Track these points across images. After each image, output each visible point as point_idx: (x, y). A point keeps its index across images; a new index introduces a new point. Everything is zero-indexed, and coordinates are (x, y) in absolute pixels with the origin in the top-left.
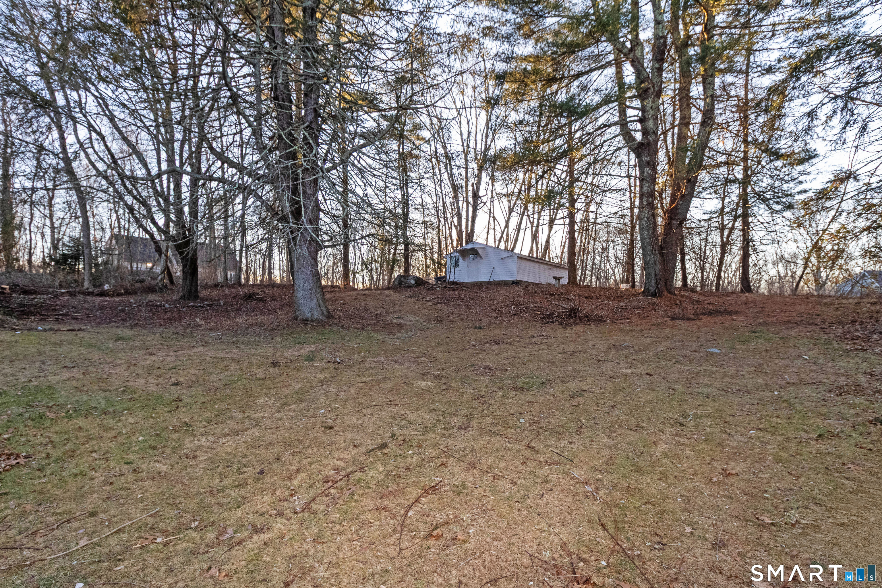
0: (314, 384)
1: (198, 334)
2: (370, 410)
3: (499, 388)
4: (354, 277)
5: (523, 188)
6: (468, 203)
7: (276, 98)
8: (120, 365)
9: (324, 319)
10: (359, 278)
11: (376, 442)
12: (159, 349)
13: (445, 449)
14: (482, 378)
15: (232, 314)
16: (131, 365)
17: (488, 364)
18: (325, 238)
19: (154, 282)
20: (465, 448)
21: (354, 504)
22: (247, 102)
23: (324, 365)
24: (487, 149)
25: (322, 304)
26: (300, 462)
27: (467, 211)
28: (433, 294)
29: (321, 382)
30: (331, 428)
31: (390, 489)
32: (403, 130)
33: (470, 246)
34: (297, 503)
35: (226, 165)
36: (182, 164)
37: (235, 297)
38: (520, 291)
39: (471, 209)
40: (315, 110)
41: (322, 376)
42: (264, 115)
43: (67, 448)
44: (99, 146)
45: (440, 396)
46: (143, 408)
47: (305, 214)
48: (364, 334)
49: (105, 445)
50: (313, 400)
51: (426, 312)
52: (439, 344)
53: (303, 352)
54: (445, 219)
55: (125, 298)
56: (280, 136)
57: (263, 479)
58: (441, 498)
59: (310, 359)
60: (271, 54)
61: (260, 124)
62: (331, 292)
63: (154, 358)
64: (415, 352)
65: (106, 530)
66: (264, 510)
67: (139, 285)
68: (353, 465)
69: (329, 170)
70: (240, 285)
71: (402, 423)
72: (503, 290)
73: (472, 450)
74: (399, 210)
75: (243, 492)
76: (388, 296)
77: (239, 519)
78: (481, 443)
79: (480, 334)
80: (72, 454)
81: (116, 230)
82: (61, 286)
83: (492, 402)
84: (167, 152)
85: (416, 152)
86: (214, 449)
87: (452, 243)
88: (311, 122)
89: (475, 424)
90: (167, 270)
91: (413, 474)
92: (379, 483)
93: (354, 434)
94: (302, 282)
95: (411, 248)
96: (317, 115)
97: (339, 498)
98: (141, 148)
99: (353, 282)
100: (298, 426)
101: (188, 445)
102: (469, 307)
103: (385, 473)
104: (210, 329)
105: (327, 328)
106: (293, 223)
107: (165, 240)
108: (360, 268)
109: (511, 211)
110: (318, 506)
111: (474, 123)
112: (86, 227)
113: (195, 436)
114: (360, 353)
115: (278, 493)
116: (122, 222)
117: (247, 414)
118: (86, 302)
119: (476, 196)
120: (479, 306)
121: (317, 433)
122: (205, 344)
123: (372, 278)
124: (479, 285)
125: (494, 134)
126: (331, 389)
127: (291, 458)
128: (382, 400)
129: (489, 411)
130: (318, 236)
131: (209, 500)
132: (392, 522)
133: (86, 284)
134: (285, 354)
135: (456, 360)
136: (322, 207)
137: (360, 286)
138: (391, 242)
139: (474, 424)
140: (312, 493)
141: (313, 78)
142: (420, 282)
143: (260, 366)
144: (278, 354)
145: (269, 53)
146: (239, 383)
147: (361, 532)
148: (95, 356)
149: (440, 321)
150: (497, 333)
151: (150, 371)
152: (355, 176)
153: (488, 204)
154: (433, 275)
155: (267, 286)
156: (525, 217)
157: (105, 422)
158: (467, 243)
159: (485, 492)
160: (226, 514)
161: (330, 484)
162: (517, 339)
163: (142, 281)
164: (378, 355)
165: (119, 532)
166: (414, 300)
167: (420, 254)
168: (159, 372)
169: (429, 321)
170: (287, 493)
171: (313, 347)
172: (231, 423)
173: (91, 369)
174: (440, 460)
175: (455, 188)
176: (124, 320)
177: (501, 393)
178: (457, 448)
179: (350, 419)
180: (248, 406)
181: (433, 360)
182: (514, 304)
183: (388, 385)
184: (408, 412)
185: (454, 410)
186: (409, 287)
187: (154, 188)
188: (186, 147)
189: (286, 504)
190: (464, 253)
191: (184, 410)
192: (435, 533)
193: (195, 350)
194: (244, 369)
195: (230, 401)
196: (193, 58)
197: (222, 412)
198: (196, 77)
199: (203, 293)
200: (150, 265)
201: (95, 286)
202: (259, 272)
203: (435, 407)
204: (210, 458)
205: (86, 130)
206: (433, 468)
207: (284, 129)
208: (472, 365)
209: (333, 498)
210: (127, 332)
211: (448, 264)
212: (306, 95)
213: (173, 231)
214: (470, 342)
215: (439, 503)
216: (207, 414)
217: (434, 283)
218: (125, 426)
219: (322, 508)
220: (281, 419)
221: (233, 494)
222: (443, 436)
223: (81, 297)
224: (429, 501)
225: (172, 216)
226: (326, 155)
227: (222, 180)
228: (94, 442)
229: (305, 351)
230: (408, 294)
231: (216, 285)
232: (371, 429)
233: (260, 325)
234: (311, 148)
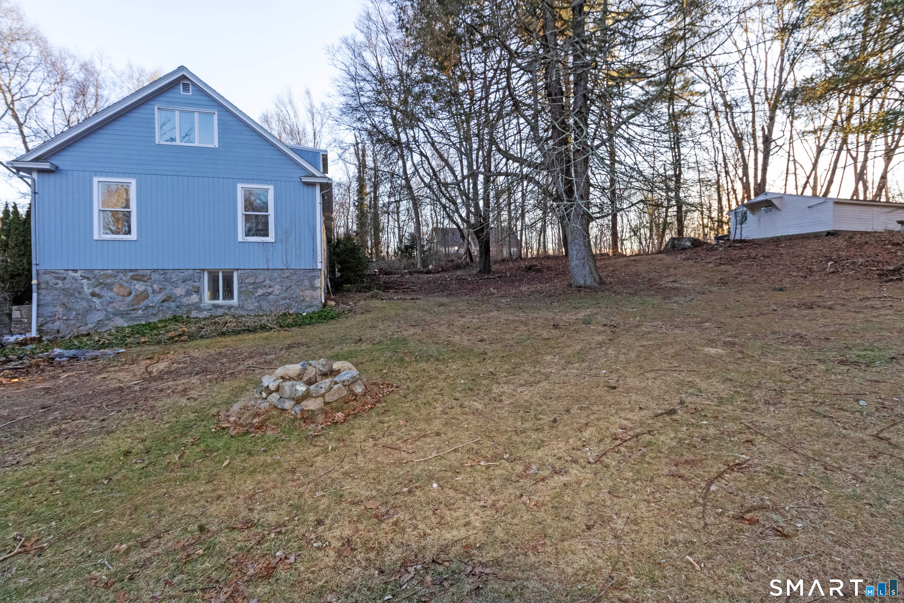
0: (593, 345)
1: (492, 300)
2: (653, 375)
3: (819, 360)
4: (622, 244)
5: (839, 119)
6: (756, 150)
7: (549, 95)
8: (443, 324)
9: (596, 285)
10: (627, 244)
11: (664, 407)
12: (467, 313)
13: (750, 425)
14: (791, 347)
15: (517, 284)
16: (450, 325)
17: (798, 331)
18: (595, 210)
19: (460, 261)
20: (777, 427)
21: (646, 465)
22: (525, 105)
23: (601, 328)
24: (782, 84)
25: (594, 272)
26: (588, 416)
27: (756, 160)
28: (713, 255)
29: (600, 344)
30: (615, 388)
31: (685, 458)
32: (673, 90)
33: (761, 198)
34: (589, 454)
35: (511, 161)
36: (478, 168)
37: (517, 270)
38: (841, 242)
39: (760, 156)
40: (584, 96)
41: (600, 338)
42: (540, 112)
43: (418, 383)
44: (426, 165)
45: (735, 365)
46: (462, 357)
47: (578, 190)
48: (637, 298)
49: (441, 384)
50: (594, 361)
51: (707, 274)
52: (727, 308)
53: (579, 316)
54: (727, 173)
55: (442, 274)
56: (554, 127)
57: (557, 427)
58: (751, 478)
59: (587, 322)
60: (546, 58)
61: (537, 121)
62: (601, 260)
63: (464, 320)
64: (697, 317)
65: (447, 448)
66: (560, 455)
67: (450, 264)
68: (641, 427)
69: (598, 147)
70: (521, 259)
71: (690, 391)
72: (813, 244)
73: (788, 430)
74: (670, 173)
75: (541, 435)
76: (660, 260)
77: (540, 459)
78: (799, 424)
79: (782, 297)
80: (421, 389)
81: (435, 225)
82: (405, 268)
83: (810, 377)
84: (468, 159)
85: (691, 109)
86: (514, 395)
87: (736, 198)
88: (581, 107)
89: (789, 401)
90: (468, 251)
91: (711, 446)
92: (671, 449)
93: (638, 397)
94: (575, 252)
95: (684, 208)
96: (585, 98)
97: (630, 457)
98: (451, 161)
99: (622, 249)
100: (583, 383)
101: (495, 391)
102: (763, 268)
103: (677, 440)
104: (502, 297)
105: (600, 294)
106: (567, 201)
107: (467, 228)
108: (628, 235)
109: (820, 149)
110: (609, 461)
111: (763, 59)
112: (418, 224)
113: (499, 384)
114: (635, 317)
115: (571, 441)
116: (439, 218)
117: (537, 369)
118: (419, 278)
119: (767, 140)
120: (778, 265)
121: (601, 391)
122: (499, 309)
123: (641, 243)
124: (777, 241)
125: (792, 65)
126: (610, 351)
127: (579, 411)
128: (665, 365)
129: (807, 387)
130: (589, 209)
131: (515, 438)
132: (692, 492)
133: (419, 266)
134: (564, 318)
135: (751, 326)
136: (591, 181)
137: (629, 252)
138: (661, 205)
139: (787, 400)
140: (602, 447)
141: (582, 67)
142: (696, 243)
143: (543, 328)
144: (557, 317)
145: (545, 58)
146: (528, 342)
147: (657, 495)
148: (428, 318)
149: (725, 284)
150: (806, 296)
151: (464, 329)
152: (624, 148)
153: (786, 147)
154: (712, 235)
155: (543, 258)
156: (844, 153)
157: (438, 367)
158: (756, 195)
159: (813, 481)
160: (529, 453)
161: (619, 442)
162: (841, 302)
163: (452, 261)
164: (655, 319)
165: (456, 451)
166: (691, 262)
167: (696, 214)
168: (469, 331)
169: (712, 283)
170: (579, 443)
171: (588, 312)
172: (526, 376)
173: (426, 327)
174: (744, 436)
175: (739, 139)
176: (443, 291)
177: (823, 367)
178: (765, 425)
179: (632, 382)
180: (538, 362)
181: (721, 326)
182: (831, 260)
183: (671, 351)
184: (698, 380)
185: (756, 382)
186: (684, 249)
187: (460, 190)
188: (481, 153)
189: (579, 453)
190: (753, 207)
191: (489, 361)
192: (748, 516)
193: (491, 314)
194: (531, 330)
195: (523, 357)
196: (485, 82)
197: (517, 365)
198: (487, 98)
199: (494, 267)
200: (456, 248)
201: (424, 267)
202: (535, 246)
203: (730, 377)
204: (512, 403)
205: (419, 156)
206: (735, 444)
207: (557, 120)
208: (775, 333)
209: (624, 456)
210: (445, 300)
211: (733, 220)
212: (576, 84)
213: (472, 220)
214: (768, 305)
215: (749, 484)
216: (506, 367)
217: (714, 242)
218: (451, 371)
219: (614, 463)
220: (566, 375)
221: (533, 436)
222: (745, 409)
223: (416, 275)
224: (735, 479)
225: (472, 209)
226: (595, 134)
227: (507, 174)
228: (433, 381)
229: (582, 314)
230: (683, 256)
231: (503, 260)
232: (656, 393)
233: (539, 292)
234: (582, 131)
